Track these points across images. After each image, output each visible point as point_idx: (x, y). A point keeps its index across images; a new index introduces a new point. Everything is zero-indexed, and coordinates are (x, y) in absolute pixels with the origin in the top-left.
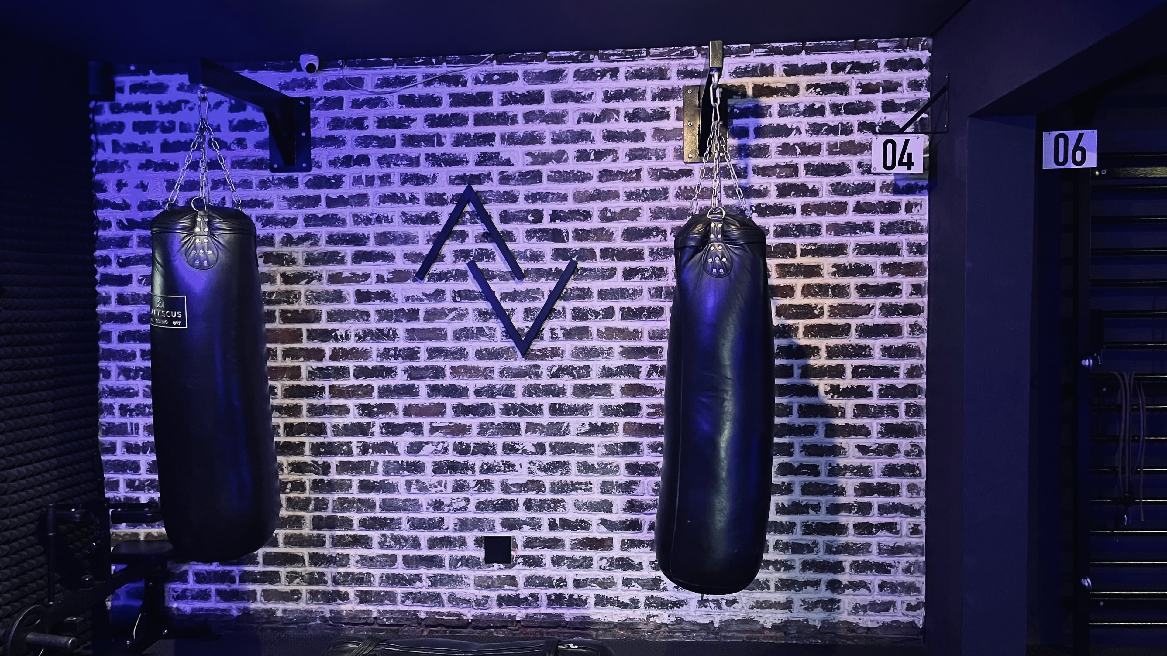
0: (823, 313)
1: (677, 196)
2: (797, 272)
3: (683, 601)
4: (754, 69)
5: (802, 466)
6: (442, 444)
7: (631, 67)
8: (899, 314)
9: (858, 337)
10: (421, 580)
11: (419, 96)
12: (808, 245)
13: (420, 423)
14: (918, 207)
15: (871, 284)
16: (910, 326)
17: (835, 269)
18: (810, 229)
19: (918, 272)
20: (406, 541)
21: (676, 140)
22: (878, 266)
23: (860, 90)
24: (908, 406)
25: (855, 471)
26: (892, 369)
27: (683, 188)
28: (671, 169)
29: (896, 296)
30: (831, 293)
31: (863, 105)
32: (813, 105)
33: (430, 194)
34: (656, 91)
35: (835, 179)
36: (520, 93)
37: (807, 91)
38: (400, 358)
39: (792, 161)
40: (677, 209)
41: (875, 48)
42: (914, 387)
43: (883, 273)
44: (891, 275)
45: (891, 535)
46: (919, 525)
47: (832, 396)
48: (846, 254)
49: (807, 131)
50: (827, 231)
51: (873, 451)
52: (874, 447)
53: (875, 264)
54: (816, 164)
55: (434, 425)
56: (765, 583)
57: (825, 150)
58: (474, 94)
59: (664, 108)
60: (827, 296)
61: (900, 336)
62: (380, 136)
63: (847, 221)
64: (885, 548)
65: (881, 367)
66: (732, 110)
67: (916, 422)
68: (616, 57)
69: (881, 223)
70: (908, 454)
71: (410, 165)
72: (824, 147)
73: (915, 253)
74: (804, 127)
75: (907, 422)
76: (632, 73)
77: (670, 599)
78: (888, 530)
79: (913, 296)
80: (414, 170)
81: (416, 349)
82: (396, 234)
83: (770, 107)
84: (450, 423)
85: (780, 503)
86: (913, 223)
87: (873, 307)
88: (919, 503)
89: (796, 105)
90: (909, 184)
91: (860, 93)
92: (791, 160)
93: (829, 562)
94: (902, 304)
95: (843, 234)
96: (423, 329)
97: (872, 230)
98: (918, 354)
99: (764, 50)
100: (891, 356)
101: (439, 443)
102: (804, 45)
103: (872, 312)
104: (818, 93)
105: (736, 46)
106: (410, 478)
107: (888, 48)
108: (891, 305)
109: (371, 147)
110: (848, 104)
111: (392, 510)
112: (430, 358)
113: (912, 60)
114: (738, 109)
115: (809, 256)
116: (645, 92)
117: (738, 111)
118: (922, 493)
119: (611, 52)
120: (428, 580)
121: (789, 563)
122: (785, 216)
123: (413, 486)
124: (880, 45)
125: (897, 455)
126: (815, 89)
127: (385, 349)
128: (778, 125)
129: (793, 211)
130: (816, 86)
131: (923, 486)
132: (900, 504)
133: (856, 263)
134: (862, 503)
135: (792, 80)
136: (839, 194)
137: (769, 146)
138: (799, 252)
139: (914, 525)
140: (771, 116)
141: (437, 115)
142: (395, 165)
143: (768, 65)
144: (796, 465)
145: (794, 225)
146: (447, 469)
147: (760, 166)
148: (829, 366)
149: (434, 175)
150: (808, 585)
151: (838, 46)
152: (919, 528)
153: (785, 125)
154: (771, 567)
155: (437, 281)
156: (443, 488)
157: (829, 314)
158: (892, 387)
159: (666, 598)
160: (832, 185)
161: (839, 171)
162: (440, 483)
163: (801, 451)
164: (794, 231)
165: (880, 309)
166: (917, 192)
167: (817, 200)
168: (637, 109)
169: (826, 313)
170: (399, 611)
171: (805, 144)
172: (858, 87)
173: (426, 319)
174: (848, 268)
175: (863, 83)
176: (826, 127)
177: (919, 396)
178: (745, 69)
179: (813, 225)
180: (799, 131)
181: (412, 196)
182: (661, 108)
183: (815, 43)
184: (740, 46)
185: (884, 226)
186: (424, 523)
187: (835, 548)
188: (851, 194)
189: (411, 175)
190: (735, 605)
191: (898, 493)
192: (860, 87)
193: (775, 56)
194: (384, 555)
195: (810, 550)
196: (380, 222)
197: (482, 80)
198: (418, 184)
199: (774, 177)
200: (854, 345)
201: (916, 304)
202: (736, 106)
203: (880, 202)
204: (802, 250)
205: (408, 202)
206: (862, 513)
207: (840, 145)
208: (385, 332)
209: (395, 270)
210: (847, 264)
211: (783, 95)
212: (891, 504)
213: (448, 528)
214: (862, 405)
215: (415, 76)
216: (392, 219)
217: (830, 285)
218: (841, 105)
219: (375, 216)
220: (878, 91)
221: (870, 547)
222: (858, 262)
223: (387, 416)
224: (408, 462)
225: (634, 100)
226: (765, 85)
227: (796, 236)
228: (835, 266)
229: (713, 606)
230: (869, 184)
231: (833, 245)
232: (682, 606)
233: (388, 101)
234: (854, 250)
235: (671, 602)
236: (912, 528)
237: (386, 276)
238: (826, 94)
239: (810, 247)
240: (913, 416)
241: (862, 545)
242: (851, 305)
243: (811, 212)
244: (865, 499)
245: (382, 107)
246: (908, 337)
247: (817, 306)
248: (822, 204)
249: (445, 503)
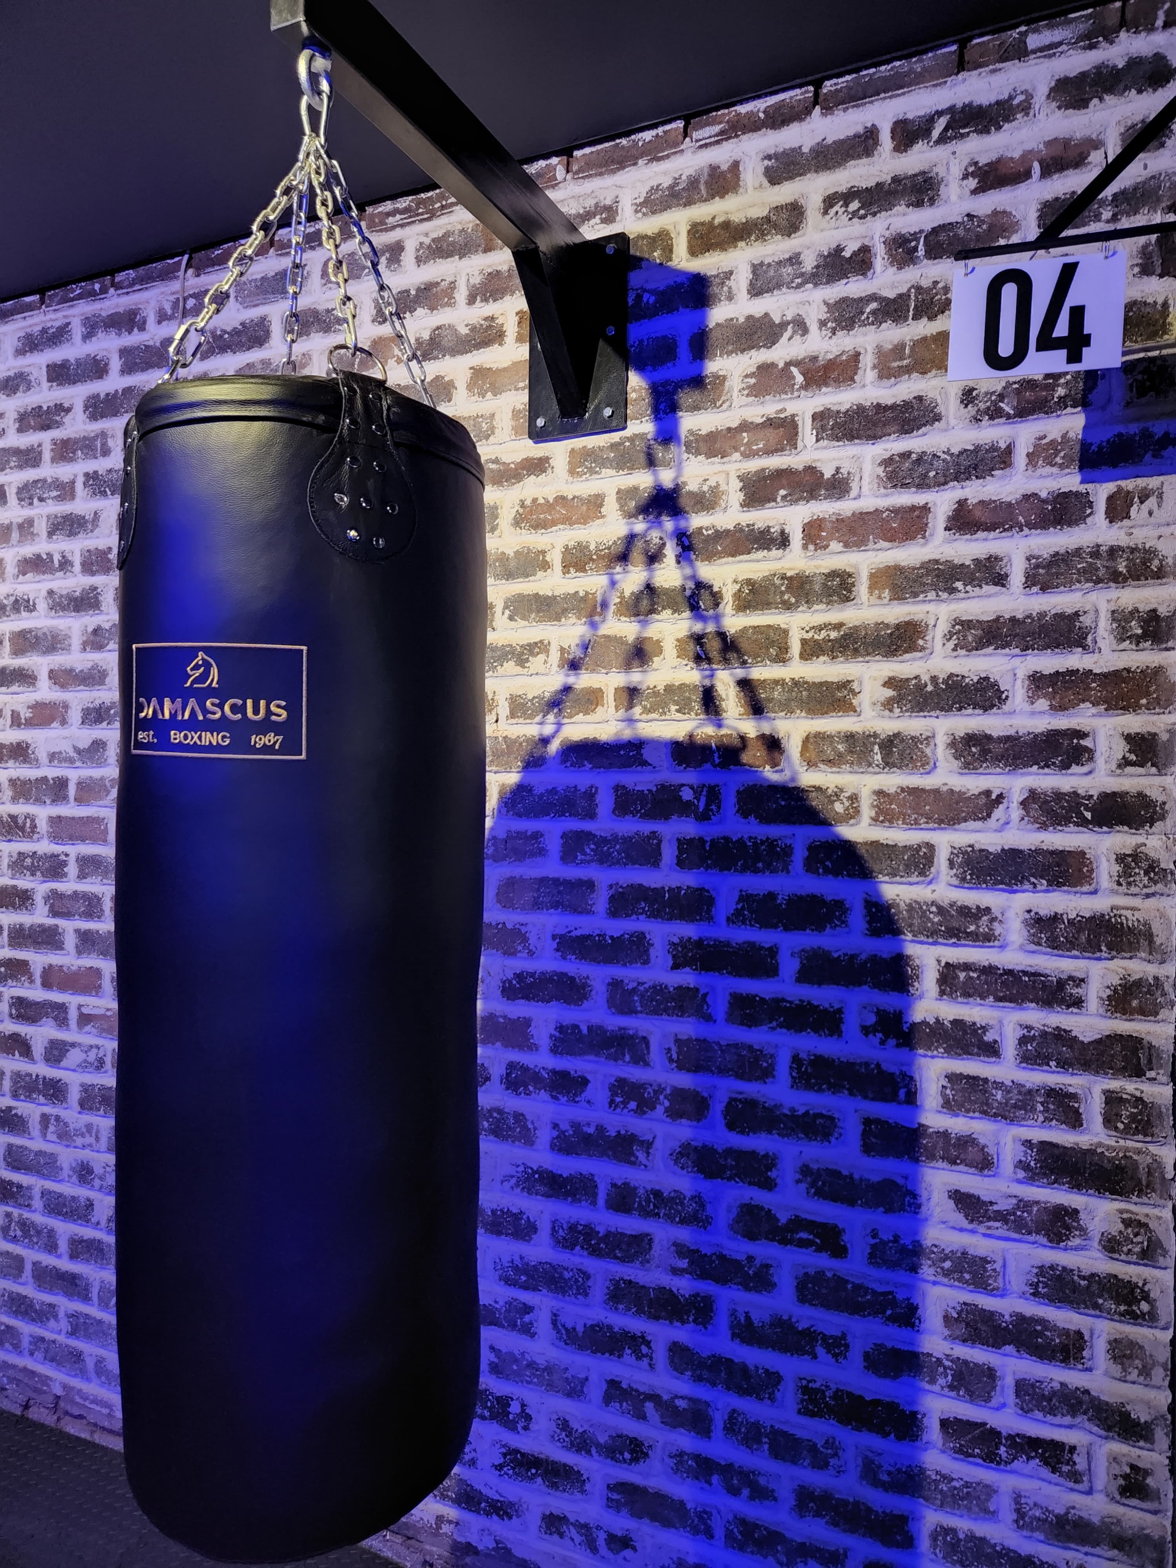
0: (857, 811)
1: (518, 522)
2: (789, 700)
3: (511, 1504)
4: (693, 183)
5: (797, 1223)
6: (95, 1050)
7: (427, 235)
8: (1083, 823)
9: (955, 881)
10: (56, 1317)
11: (77, 360)
12: (820, 628)
13: (64, 1004)
14: (1152, 502)
15: (995, 734)
16: (1121, 859)
17: (890, 693)
18: (825, 585)
19: (1147, 694)
20: (39, 1233)
21: (517, 389)
22: (1019, 683)
23: (973, 183)
24: (1112, 1100)
25: (947, 1264)
26: (1061, 984)
27: (528, 502)
28: (506, 459)
29: (1075, 769)
30: (878, 757)
31: (982, 222)
32: (839, 250)
33: (88, 551)
34: (477, 280)
35: (894, 445)
36: (229, 329)
37: (825, 213)
38: (38, 873)
39: (784, 410)
40: (517, 553)
41: (1020, 52)
42: (1132, 1044)
43: (1032, 700)
44: (1060, 708)
45: (1055, 1477)
46: (1147, 1473)
47: (882, 1042)
48: (923, 649)
49: (823, 324)
50: (871, 588)
51: (1002, 1217)
52: (1004, 1205)
53: (1009, 678)
54: (843, 409)
55: (85, 1011)
56: (699, 1515)
57: (870, 365)
58: (158, 344)
59: (492, 318)
60: (870, 765)
61: (1086, 888)
62: (23, 447)
63: (926, 558)
64: (1038, 1513)
65: (1025, 973)
66: (639, 297)
67: (1139, 1152)
68: (398, 217)
69: (1028, 559)
70: (1111, 1246)
71: (60, 498)
72: (868, 360)
73: (1138, 640)
74: (814, 313)
75: (1109, 1148)
76: (429, 247)
77: (485, 1491)
78: (1046, 1463)
79: (1129, 770)
80: (66, 508)
81: (63, 857)
82: (40, 634)
83: (729, 274)
84: (108, 1010)
85: (741, 1310)
86: (1133, 550)
87: (1001, 796)
88: (1148, 1404)
89: (794, 260)
90: (1120, 435)
91: (974, 192)
92: (779, 407)
93: (869, 1510)
94: (1095, 793)
95: (915, 595)
96: (73, 818)
97: (1001, 580)
98: (1144, 943)
99: (717, 128)
100: (1054, 945)
101: (91, 1046)
102: (816, 94)
103: (999, 813)
104: (854, 214)
105: (648, 135)
106: (47, 1110)
107: (1060, 43)
108: (1059, 796)
109: (8, 471)
110: (935, 231)
111: (19, 1169)
112: (82, 876)
113: (1134, 63)
114: (651, 292)
115: (822, 658)
116: (453, 286)
117: (652, 299)
118: (1160, 1376)
119: (388, 206)
120: (66, 1320)
121: (762, 1481)
122: (761, 554)
123: (52, 1128)
124: (1033, 41)
125: (1077, 1242)
126: (846, 205)
127: (20, 853)
128: (749, 318)
129: (783, 541)
130: (847, 197)
131: (1164, 1354)
132: (1087, 1392)
133: (951, 675)
134: (966, 1362)
135: (786, 192)
136: (905, 486)
137: (724, 378)
138: (795, 648)
139: (1133, 1467)
140: (730, 298)
141: (102, 396)
142: (41, 500)
143: (724, 167)
144: (783, 1218)
145: (783, 577)
146: (100, 1103)
147: (703, 432)
148: (874, 959)
149: (96, 513)
150: (813, 1557)
151: (911, 71)
152: (1149, 1481)
153: (766, 315)
154: (715, 1479)
155: (95, 722)
156: (92, 1140)
157: (873, 814)
158: (1061, 1036)
159: (477, 1487)
160: (887, 462)
161: (906, 422)
162: (89, 1127)
163: (798, 1181)
164: (782, 593)
165: (1024, 804)
166: (1148, 457)
167: (846, 507)
168: (438, 328)
169: (867, 812)
170: (25, 1370)
171: (814, 358)
172: (965, 177)
173: (79, 800)
174: (930, 688)
175: (983, 161)
176: (874, 305)
177: (1151, 1074)
178: (671, 187)
179: (833, 574)
180: (801, 327)
181: (64, 557)
182: (486, 319)
183: (848, 78)
184: (660, 130)
185: (1037, 566)
186: (65, 1205)
187: (889, 1473)
188: (941, 483)
189: (63, 517)
190: (628, 1553)
191: (1079, 1358)
192: (973, 174)
193: (744, 137)
194: (8, 1253)
195: (820, 1463)
196: (18, 611)
197: (169, 312)
198: (72, 534)
199: (737, 456)
200: (945, 904)
201: (1141, 795)
202: (649, 286)
203: (1026, 497)
204: (804, 642)
205: (57, 570)
206: (967, 1390)
207: (912, 349)
208: (20, 821)
209: (37, 703)
210: (925, 678)
211: (762, 236)
212: (1056, 1386)
213: (98, 1223)
214: (968, 1077)
215: (69, 323)
216: (34, 604)
217: (875, 735)
218: (915, 236)
219: (12, 599)
220: (1027, 175)
221: (989, 1497)
222: (955, 671)
223: (19, 985)
224: (44, 1078)
225: (432, 309)
226: (717, 222)
227: (788, 607)
228: (890, 683)
229: (578, 1539)
230: (993, 448)
231: (887, 626)
232: (510, 1518)
233: (33, 379)
234: (949, 636)
235: (487, 1500)
236: (1126, 1477)
237: (25, 714)
238: (874, 214)
239: (823, 634)
240: (1127, 1132)
241: (967, 1485)
242: (936, 792)
243: (830, 538)
244: (978, 1355)
245: (24, 392)
246: (1113, 891)
247: (842, 790)
248: (861, 517)
249: (96, 1172)
